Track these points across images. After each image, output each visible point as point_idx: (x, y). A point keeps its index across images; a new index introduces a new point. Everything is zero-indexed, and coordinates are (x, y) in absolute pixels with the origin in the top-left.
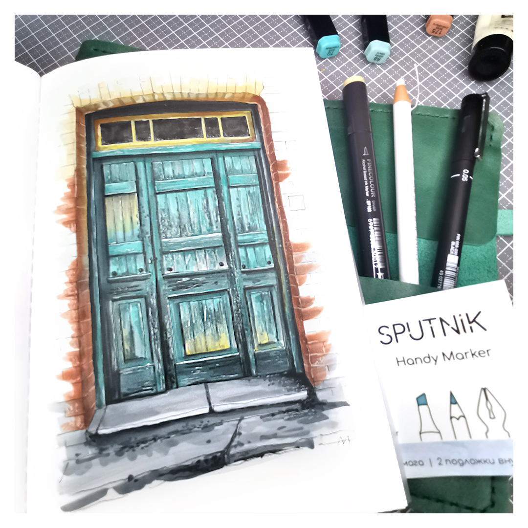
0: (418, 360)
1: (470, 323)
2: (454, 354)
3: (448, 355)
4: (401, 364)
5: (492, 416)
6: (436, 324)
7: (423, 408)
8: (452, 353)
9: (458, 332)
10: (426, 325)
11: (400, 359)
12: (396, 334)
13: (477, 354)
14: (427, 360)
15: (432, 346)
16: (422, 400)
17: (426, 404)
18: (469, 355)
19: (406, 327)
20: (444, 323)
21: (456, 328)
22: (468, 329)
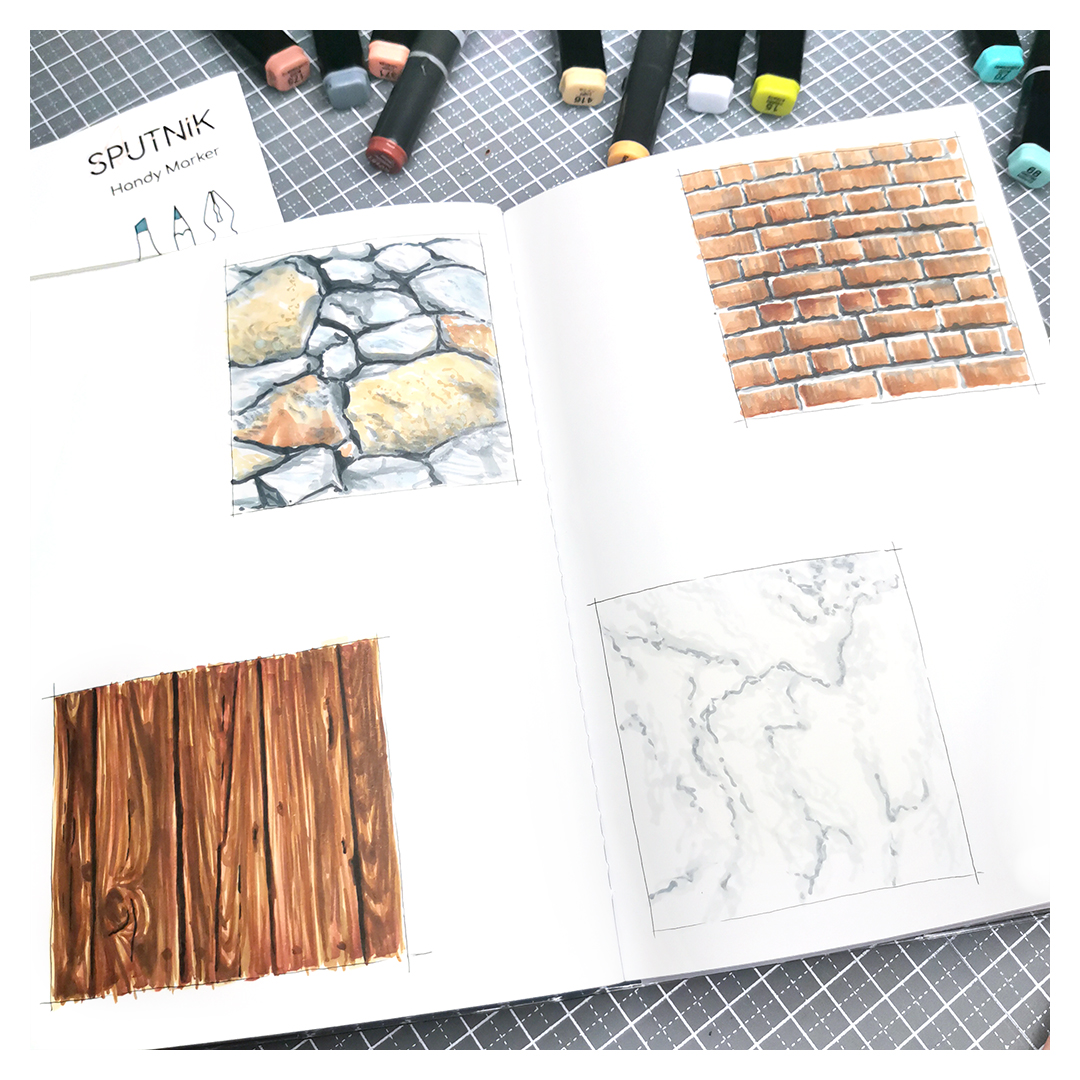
0: (138, 183)
1: (197, 124)
2: (179, 164)
3: (172, 166)
4: (118, 192)
5: (220, 219)
6: (160, 136)
7: (144, 235)
8: (176, 163)
9: (184, 137)
10: (147, 140)
11: (116, 186)
12: (111, 158)
13: (204, 157)
14: (148, 179)
15: (153, 161)
16: (141, 226)
17: (147, 229)
18: (196, 160)
19: (123, 148)
20: (168, 132)
21: (181, 134)
22: (194, 131)
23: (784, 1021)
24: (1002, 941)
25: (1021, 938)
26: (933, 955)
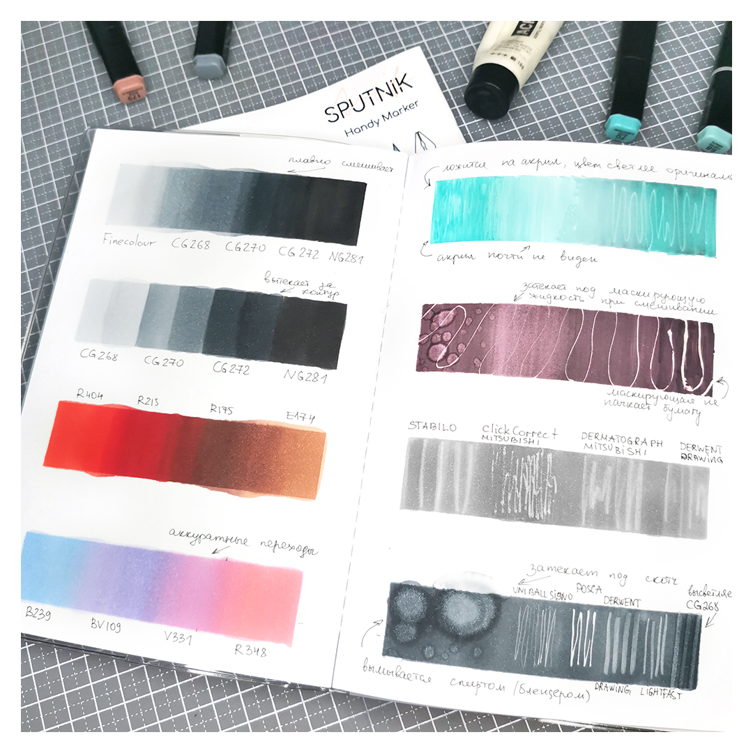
0: (364, 128)
1: (399, 85)
2: (391, 114)
3: (386, 115)
4: (350, 134)
6: (374, 94)
8: (389, 113)
9: (391, 95)
10: (365, 97)
11: (348, 131)
12: (341, 111)
14: (371, 125)
15: (372, 112)
18: (403, 110)
19: (349, 104)
20: (379, 91)
21: (389, 92)
22: (398, 90)
23: (243, 724)
24: (402, 723)
25: (416, 726)
26: (353, 716)
